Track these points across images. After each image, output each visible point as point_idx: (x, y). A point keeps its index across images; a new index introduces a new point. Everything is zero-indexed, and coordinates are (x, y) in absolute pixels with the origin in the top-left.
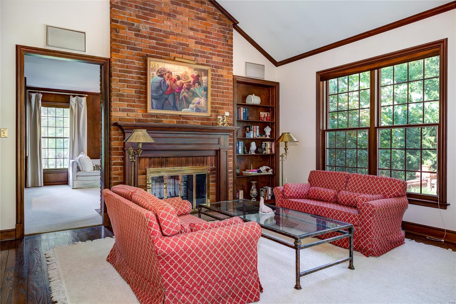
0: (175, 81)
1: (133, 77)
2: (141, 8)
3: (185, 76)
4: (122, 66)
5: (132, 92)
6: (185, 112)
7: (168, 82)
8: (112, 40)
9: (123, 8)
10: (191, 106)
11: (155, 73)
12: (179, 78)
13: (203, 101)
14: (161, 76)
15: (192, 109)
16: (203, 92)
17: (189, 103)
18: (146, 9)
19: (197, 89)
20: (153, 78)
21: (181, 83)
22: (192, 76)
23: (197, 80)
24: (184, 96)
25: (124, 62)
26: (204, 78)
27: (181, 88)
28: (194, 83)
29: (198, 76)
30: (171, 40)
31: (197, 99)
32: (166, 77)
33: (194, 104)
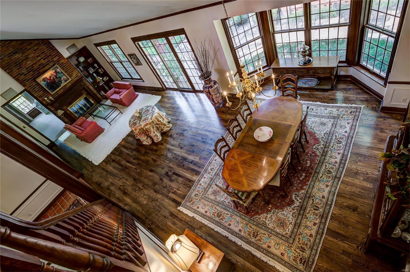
0: (50, 79)
1: (37, 89)
2: (16, 66)
3: (52, 75)
4: (31, 88)
5: (42, 92)
6: (62, 85)
7: (49, 81)
8: (20, 83)
9: (12, 71)
10: (62, 82)
11: (42, 82)
12: (51, 77)
13: (64, 77)
14: (45, 81)
15: (64, 82)
16: (62, 74)
17: (61, 82)
18: (18, 64)
19: (59, 75)
20: (43, 84)
21: (53, 78)
22: (54, 73)
23: (56, 72)
24: (58, 81)
25: (30, 86)
26: (58, 70)
27: (54, 79)
28: (57, 74)
29: (56, 71)
30: (36, 67)
31: (62, 78)
32: (46, 80)
33: (63, 80)
